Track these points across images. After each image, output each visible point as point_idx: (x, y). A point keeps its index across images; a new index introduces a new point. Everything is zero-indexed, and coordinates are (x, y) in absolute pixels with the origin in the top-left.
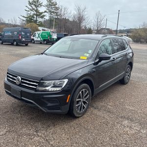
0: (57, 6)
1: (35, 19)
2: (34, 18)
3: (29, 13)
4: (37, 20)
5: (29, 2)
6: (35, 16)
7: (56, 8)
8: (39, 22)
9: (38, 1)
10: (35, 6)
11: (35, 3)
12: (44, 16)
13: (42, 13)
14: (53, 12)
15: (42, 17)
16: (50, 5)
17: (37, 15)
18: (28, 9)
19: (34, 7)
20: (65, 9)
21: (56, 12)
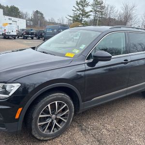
0: (103, 5)
1: (81, 19)
2: (80, 17)
3: (76, 12)
4: (82, 20)
5: (77, 2)
6: (81, 16)
7: (102, 7)
8: (84, 21)
9: (85, 1)
10: (82, 5)
11: (83, 3)
12: (89, 15)
13: (87, 13)
14: (98, 11)
15: (87, 17)
16: (96, 4)
17: (82, 15)
18: (75, 9)
19: (81, 7)
20: (111, 8)
21: (100, 11)
